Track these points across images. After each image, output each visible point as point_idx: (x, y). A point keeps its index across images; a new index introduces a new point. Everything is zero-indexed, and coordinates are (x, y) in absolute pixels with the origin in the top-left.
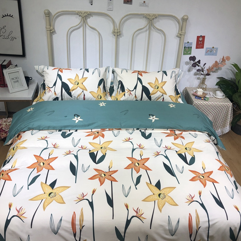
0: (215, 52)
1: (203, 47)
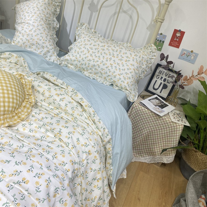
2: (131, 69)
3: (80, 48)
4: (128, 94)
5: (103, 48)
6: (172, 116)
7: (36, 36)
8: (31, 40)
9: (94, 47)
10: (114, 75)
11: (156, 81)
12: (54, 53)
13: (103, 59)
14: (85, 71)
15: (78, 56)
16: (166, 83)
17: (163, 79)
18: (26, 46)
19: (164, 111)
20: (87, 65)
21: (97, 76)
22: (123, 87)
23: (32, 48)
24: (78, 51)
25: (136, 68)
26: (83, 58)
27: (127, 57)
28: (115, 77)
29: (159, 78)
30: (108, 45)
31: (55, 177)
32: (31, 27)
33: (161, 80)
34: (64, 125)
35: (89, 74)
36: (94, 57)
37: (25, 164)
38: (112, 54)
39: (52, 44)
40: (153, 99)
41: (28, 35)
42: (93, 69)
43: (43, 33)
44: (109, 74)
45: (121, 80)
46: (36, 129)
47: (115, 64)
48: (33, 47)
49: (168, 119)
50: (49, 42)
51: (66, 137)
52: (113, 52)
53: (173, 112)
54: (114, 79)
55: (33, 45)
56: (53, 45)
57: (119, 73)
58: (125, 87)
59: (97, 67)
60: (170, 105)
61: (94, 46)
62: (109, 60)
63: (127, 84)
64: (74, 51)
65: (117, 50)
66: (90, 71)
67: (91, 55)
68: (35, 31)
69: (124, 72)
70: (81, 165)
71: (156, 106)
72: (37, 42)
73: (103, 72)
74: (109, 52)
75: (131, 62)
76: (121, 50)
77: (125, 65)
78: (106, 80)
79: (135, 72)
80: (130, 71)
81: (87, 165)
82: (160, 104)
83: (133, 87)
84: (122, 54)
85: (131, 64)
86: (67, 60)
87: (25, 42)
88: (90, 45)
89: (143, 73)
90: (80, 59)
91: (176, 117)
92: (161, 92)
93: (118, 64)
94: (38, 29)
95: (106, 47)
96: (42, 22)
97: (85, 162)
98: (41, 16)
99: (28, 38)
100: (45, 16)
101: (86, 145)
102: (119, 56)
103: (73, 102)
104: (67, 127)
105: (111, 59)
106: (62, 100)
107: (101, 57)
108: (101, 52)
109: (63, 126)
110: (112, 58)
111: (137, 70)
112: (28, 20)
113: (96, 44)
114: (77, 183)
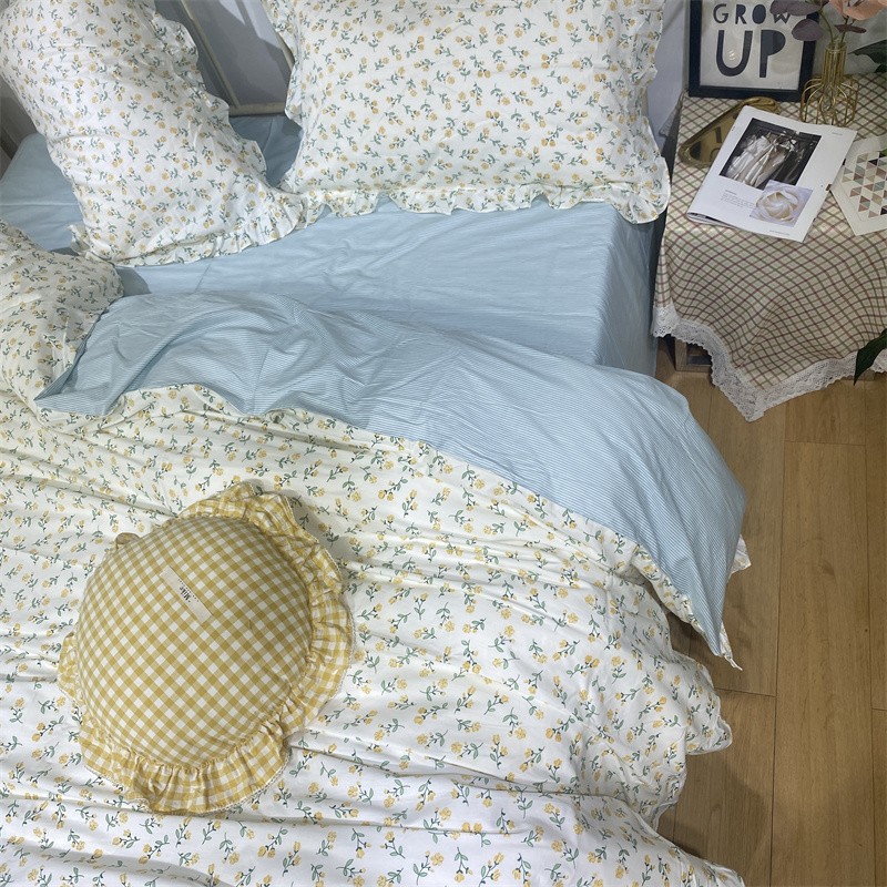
2: (583, 87)
3: (333, 109)
4: (623, 202)
5: (418, 57)
6: (853, 194)
7: (148, 170)
8: (147, 196)
9: (383, 75)
10: (525, 154)
11: (721, 34)
12: (253, 190)
13: (448, 107)
14: (405, 187)
15: (344, 143)
16: (769, 23)
17: (748, 15)
18: (145, 225)
19: (807, 195)
20: (400, 166)
21: (462, 185)
22: (590, 179)
23: (169, 218)
24: (333, 127)
25: (605, 63)
26: (367, 146)
27: (543, 40)
28: (535, 159)
29: (726, 16)
30: (435, 24)
31: (533, 841)
32: (110, 145)
33: (744, 22)
34: (469, 619)
35: (429, 191)
36: (408, 121)
37: (439, 859)
38: (470, 65)
39: (224, 155)
40: (738, 152)
41: (122, 184)
42: (434, 169)
43: (164, 139)
44: (503, 159)
45: (567, 160)
46: (397, 670)
47: (507, 102)
48: (168, 213)
49: (837, 231)
50: (208, 154)
51: (496, 663)
52: (472, 52)
53: (852, 166)
54: (534, 171)
55: (164, 207)
56: (229, 161)
57: (544, 133)
58: (599, 175)
59: (442, 155)
60: (826, 132)
61: (378, 67)
62: (472, 101)
63: (599, 159)
64: (317, 130)
65: (482, 30)
66: (425, 179)
67: (392, 117)
68: (133, 153)
69: (561, 118)
70: (584, 713)
71: (762, 187)
72: (168, 190)
73: (476, 163)
74: (456, 63)
75: (572, 54)
76: (499, 19)
77: (551, 84)
78: (506, 182)
79: (609, 85)
80: (586, 95)
81: (602, 698)
82: (780, 159)
83: (630, 148)
84: (511, 41)
85: (575, 65)
86: (314, 182)
87: (133, 216)
88: (361, 71)
89: (643, 56)
90: (359, 156)
91: (870, 187)
92: (763, 73)
93: (520, 97)
94: (134, 134)
95: (431, 46)
96: (130, 90)
97: (592, 695)
98: (103, 61)
99: (130, 197)
100: (117, 44)
101: (569, 649)
102: (506, 54)
103: (447, 491)
104: (481, 623)
105: (477, 91)
106: (408, 507)
107: (435, 102)
108: (424, 82)
109: (466, 629)
110: (483, 81)
111: (615, 69)
112: (77, 116)
113: (383, 51)
114: (599, 754)
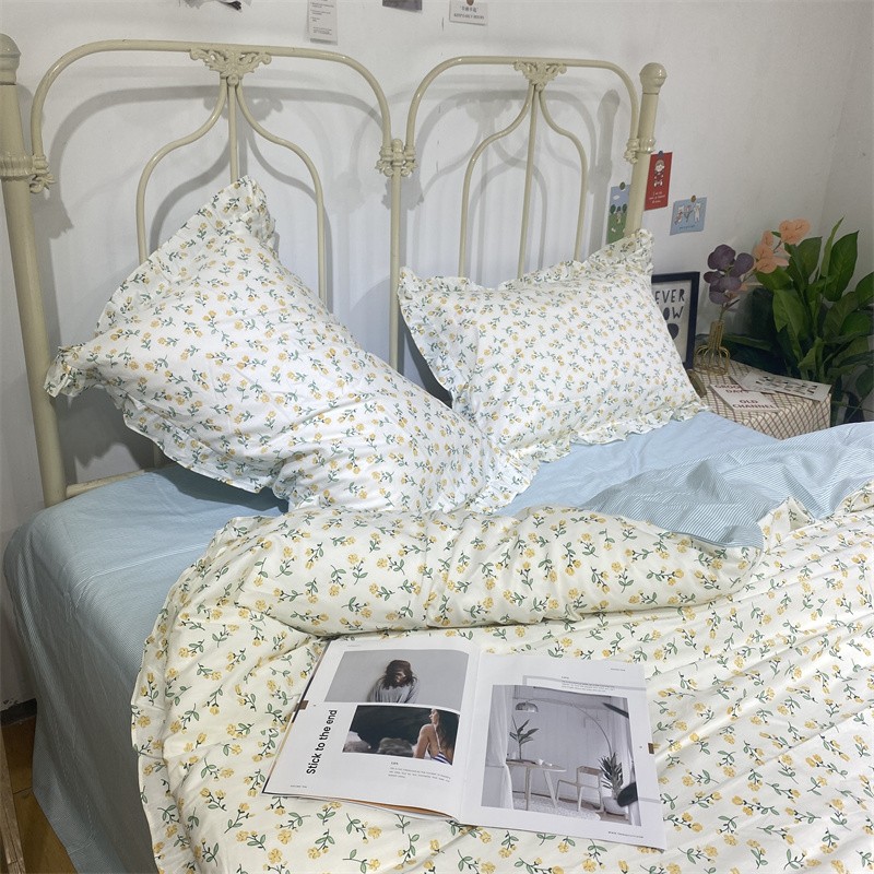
0: (697, 215)
1: (664, 203)
